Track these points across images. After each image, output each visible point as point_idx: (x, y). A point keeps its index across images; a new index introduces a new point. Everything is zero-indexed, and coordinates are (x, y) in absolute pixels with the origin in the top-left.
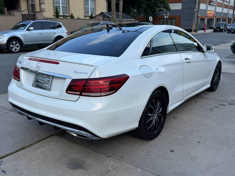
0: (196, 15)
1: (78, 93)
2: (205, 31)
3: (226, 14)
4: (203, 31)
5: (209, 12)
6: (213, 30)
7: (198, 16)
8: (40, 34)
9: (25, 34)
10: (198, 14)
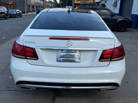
0: (26, 3)
1: (109, 60)
2: (32, 13)
3: (40, 4)
4: (31, 13)
5: (32, 2)
6: (36, 12)
7: (27, 4)
10: (27, 3)
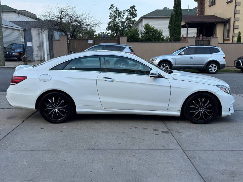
8: (191, 58)
9: (176, 58)
